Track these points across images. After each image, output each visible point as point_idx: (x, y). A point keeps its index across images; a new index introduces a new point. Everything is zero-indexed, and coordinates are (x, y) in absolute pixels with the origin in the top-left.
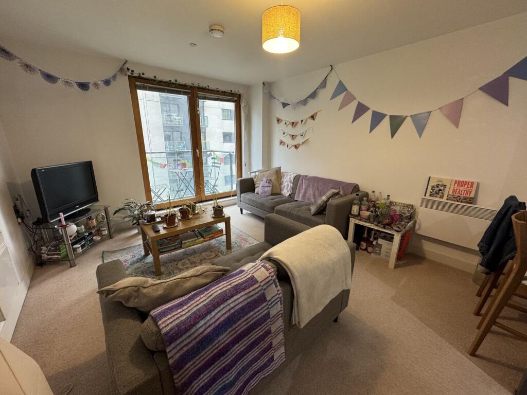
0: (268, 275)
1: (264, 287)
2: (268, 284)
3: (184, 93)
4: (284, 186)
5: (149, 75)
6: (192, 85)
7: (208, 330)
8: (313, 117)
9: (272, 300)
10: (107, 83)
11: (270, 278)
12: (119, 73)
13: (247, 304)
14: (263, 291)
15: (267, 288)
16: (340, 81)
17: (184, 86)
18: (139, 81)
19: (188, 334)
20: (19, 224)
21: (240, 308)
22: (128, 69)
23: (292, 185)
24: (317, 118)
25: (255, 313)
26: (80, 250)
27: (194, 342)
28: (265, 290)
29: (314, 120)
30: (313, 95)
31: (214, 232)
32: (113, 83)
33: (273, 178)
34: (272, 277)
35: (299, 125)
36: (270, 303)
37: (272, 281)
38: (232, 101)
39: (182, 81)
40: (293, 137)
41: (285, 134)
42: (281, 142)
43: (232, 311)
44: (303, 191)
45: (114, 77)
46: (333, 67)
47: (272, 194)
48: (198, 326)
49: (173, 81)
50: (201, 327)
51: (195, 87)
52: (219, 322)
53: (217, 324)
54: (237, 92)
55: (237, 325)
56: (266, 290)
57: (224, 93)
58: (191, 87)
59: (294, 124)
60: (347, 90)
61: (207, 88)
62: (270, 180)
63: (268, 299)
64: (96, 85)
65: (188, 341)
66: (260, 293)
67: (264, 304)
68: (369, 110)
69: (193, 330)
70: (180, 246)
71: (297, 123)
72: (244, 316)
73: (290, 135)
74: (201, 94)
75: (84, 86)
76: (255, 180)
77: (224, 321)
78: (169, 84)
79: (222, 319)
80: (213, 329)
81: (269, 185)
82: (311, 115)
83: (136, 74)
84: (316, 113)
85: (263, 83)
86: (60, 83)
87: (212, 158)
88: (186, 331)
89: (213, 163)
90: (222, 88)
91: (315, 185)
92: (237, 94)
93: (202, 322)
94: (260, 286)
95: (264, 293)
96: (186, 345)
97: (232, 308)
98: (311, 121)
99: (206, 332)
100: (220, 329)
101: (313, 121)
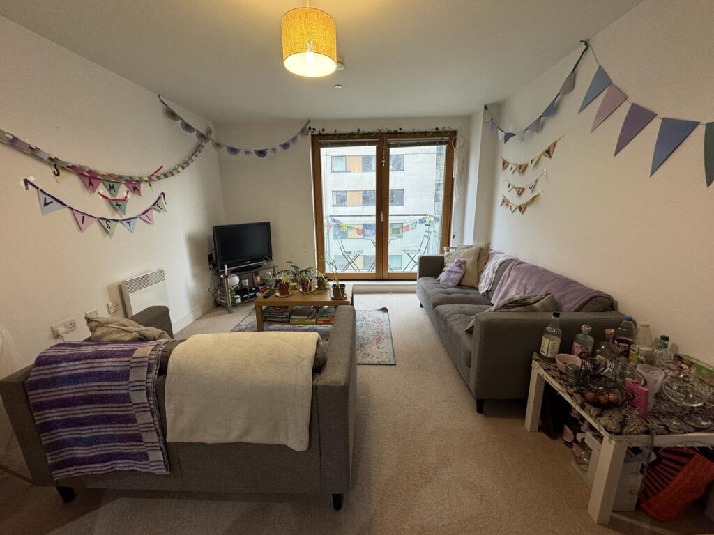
0: (148, 355)
1: (133, 365)
2: (139, 364)
3: (370, 144)
4: (484, 276)
5: (330, 130)
6: (378, 131)
7: (64, 374)
8: (548, 152)
9: (135, 384)
10: (286, 146)
11: (147, 359)
12: (299, 135)
13: (106, 371)
14: (128, 368)
15: (135, 367)
16: (600, 67)
17: (369, 135)
18: (322, 139)
19: (49, 366)
20: (210, 269)
21: (99, 371)
22: (310, 128)
23: (494, 274)
24: (555, 154)
25: (111, 386)
26: (239, 301)
27: (49, 376)
28: (132, 367)
29: (550, 157)
30: (552, 110)
31: (329, 316)
32: (292, 146)
33: (470, 260)
34: (149, 359)
35: (529, 169)
36: (131, 385)
37: (146, 364)
38: (440, 143)
39: (365, 129)
40: (520, 192)
41: (511, 187)
42: (504, 201)
43: (91, 370)
44: (503, 289)
45: (294, 139)
46: (590, 43)
47: (459, 285)
48: (60, 365)
49: (356, 131)
50: (61, 367)
51: (382, 134)
52: (75, 372)
53: (73, 372)
54: (447, 129)
55: (89, 385)
56: (134, 369)
57: (425, 134)
58: (377, 134)
59: (522, 169)
60: (610, 83)
61: (399, 131)
62: (464, 263)
63: (131, 379)
64: (274, 150)
65: (47, 372)
66: (124, 368)
67: (124, 383)
68: (655, 119)
69: (54, 366)
70: (288, 320)
71: (526, 166)
72: (98, 381)
73: (516, 188)
74: (392, 140)
75: (261, 153)
76: (446, 260)
77: (80, 374)
78: (351, 135)
79: (79, 371)
80: (68, 375)
81: (459, 271)
82: (546, 148)
83: (316, 133)
84: (555, 144)
85: (486, 107)
86: (241, 155)
87: (427, 225)
88: (50, 363)
89: (426, 231)
90: (422, 128)
91: (524, 281)
92: (446, 132)
93: (65, 364)
94: (129, 361)
95: (129, 371)
96: (44, 374)
97: (94, 367)
98: (545, 159)
99: (62, 374)
100: (73, 379)
101: (549, 159)
